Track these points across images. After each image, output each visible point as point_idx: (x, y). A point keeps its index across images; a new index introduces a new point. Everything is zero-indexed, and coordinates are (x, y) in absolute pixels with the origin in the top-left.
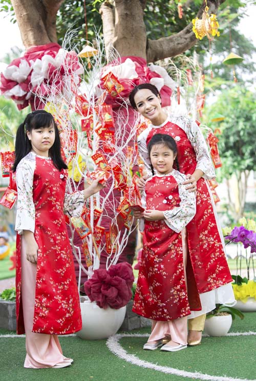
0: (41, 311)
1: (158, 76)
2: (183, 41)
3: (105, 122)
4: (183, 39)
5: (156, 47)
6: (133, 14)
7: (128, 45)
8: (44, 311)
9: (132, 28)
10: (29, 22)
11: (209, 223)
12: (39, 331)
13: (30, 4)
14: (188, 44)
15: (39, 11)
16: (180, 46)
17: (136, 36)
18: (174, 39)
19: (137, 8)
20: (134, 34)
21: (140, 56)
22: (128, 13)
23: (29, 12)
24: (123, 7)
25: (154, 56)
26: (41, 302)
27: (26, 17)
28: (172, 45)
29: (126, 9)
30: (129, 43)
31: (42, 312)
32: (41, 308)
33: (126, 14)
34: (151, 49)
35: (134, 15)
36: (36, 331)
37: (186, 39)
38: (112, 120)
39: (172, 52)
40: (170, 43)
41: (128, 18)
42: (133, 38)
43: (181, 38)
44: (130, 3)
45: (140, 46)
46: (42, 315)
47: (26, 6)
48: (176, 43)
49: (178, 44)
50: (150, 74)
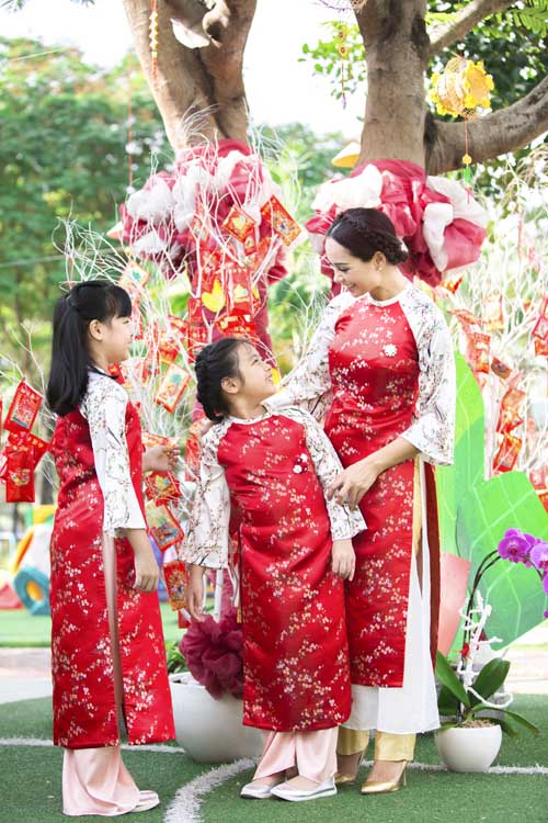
0: (139, 699)
1: (444, 200)
2: (520, 120)
3: (235, 304)
4: (521, 116)
5: (458, 137)
6: (394, 70)
7: (382, 137)
8: (143, 697)
9: (391, 100)
10: (173, 100)
11: (391, 547)
12: (143, 741)
13: (173, 62)
14: (531, 126)
15: (194, 76)
16: (513, 132)
17: (397, 116)
18: (501, 117)
19: (402, 56)
20: (393, 111)
21: (405, 159)
22: (383, 68)
23: (170, 81)
24: (374, 55)
25: (452, 157)
26: (136, 681)
27: (166, 91)
28: (494, 130)
29: (379, 60)
30: (383, 132)
31: (141, 701)
32: (137, 694)
33: (380, 70)
34: (444, 140)
35: (396, 73)
36: (137, 741)
37: (528, 115)
38: (248, 300)
39: (495, 146)
40: (491, 127)
41: (383, 79)
42: (394, 119)
43: (518, 114)
44: (390, 46)
45: (406, 137)
46: (143, 709)
47: (164, 67)
48: (506, 125)
49: (510, 128)
50: (424, 197)
